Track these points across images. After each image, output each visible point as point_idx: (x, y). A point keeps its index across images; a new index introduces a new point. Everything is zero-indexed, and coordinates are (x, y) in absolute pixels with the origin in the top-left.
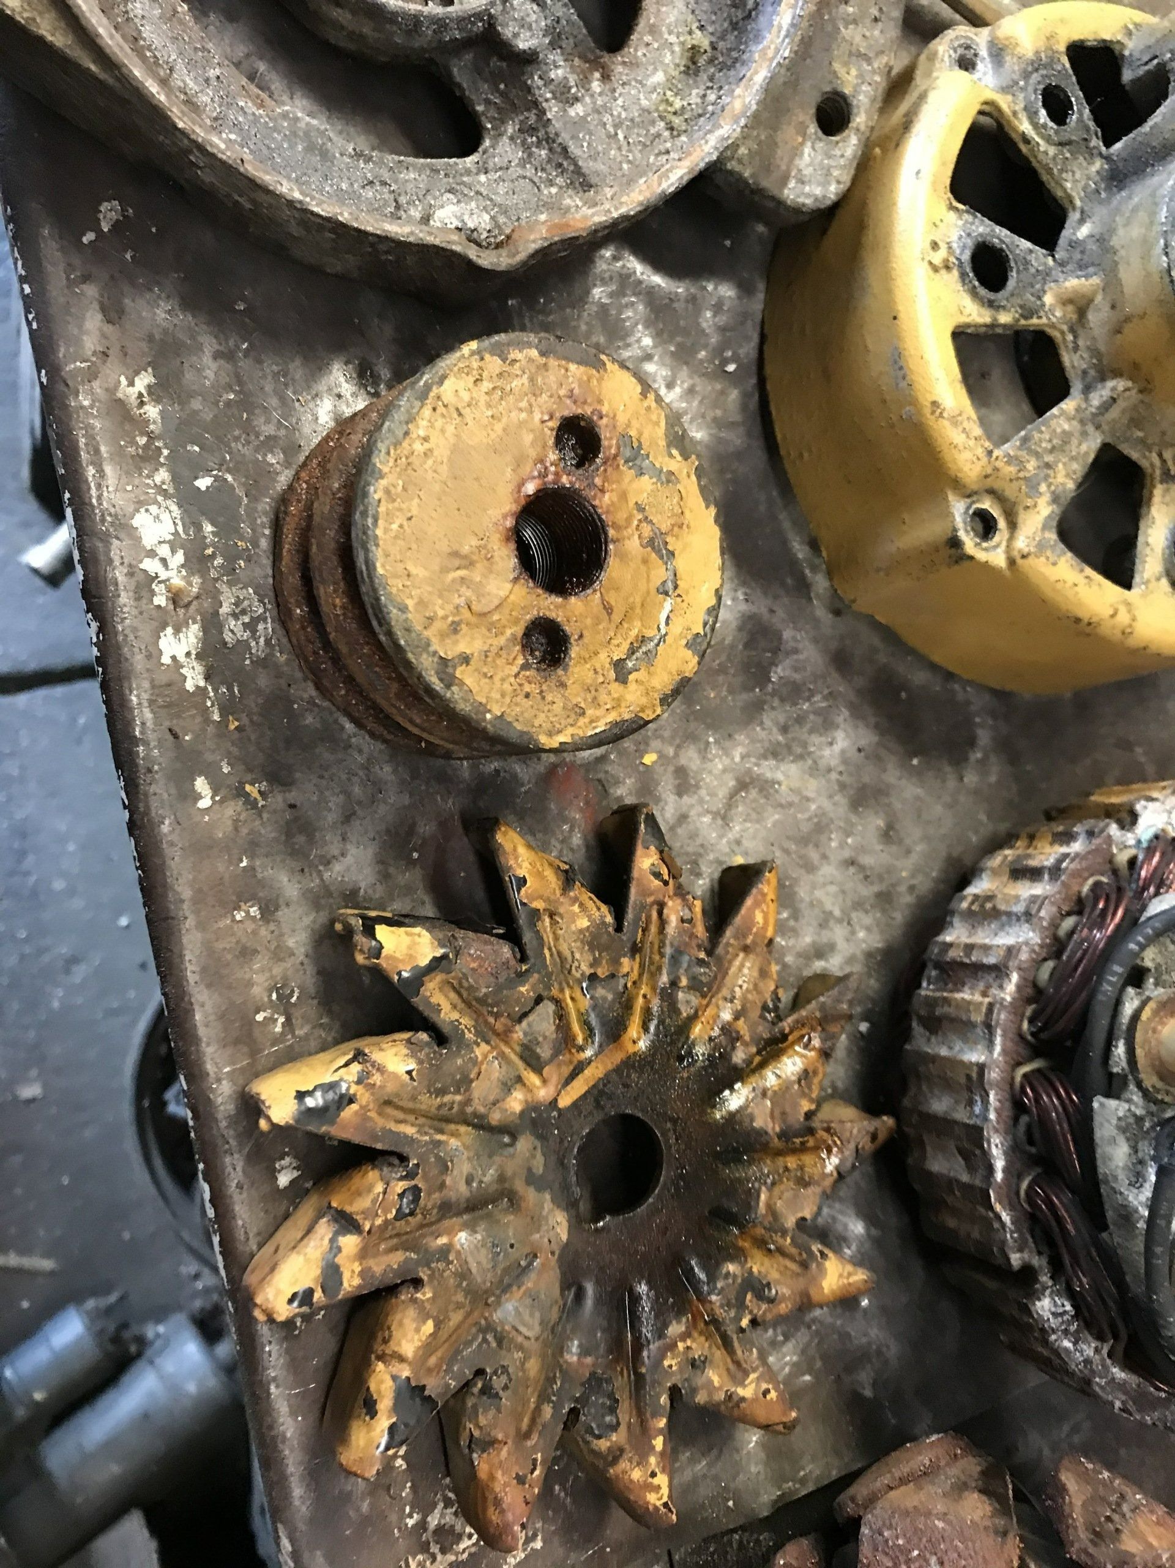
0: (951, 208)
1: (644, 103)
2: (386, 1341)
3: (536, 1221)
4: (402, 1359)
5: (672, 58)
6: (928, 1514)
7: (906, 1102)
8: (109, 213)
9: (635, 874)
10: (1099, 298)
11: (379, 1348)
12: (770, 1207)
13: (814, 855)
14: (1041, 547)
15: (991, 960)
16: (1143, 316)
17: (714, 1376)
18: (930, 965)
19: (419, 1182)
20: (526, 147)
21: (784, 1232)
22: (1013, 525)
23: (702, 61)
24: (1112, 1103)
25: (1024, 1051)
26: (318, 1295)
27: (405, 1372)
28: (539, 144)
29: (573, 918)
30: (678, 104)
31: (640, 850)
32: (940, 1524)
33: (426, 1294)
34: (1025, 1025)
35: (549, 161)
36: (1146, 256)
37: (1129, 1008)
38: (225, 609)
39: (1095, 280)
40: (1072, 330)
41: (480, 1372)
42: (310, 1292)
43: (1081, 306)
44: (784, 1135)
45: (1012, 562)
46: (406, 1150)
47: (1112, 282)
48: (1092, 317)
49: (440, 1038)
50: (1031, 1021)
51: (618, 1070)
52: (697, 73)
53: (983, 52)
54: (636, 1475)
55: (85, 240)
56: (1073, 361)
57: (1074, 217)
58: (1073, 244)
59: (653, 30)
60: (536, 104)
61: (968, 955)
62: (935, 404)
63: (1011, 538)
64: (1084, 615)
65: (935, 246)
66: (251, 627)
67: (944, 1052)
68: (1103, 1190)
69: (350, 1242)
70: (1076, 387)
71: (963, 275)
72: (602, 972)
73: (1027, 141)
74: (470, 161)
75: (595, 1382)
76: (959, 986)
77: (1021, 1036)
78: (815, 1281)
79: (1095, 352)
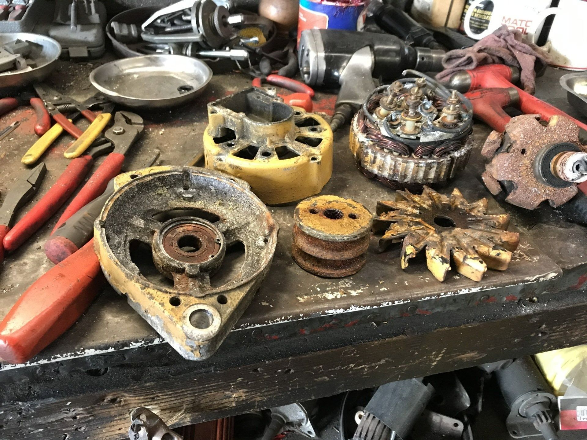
0: (256, 159)
1: (230, 214)
2: (486, 253)
3: (458, 232)
4: (489, 250)
5: (220, 208)
6: (497, 168)
7: (420, 182)
8: (264, 304)
9: (386, 220)
10: (271, 138)
11: (487, 254)
12: (446, 201)
13: (371, 202)
14: (319, 149)
15: (394, 163)
16: (277, 130)
17: (480, 209)
18: (393, 178)
19: (455, 247)
20: (241, 233)
21: (450, 200)
22: (314, 154)
23: (222, 202)
24: (421, 139)
25: (411, 157)
26: (480, 260)
27: (491, 249)
28: (241, 230)
29: (397, 228)
30: (231, 207)
31: (381, 219)
32: (498, 165)
33: (476, 246)
34: (406, 157)
35: (244, 229)
36: (267, 128)
37: (404, 136)
38: (344, 286)
39: (268, 139)
40: (275, 144)
41: (488, 239)
42: (480, 261)
43: (272, 142)
44: (432, 200)
45: (321, 154)
46: (450, 249)
47: (268, 136)
48: (273, 140)
49: (426, 246)
50: (405, 155)
51: (426, 222)
52: (224, 204)
53: (218, 157)
54: (501, 219)
55: (272, 307)
56: (281, 145)
57: (251, 144)
58: (258, 143)
59: (216, 211)
60: (234, 229)
61: (392, 169)
62: (295, 163)
63: (316, 155)
64: (329, 145)
65: (264, 161)
66: (347, 283)
67: (411, 173)
68: (436, 140)
69: (469, 256)
70: (285, 144)
71: (269, 158)
72: (407, 224)
73: (238, 150)
74: (245, 243)
75: (486, 224)
76: (398, 171)
77: (408, 157)
78: (458, 196)
79: (279, 140)
